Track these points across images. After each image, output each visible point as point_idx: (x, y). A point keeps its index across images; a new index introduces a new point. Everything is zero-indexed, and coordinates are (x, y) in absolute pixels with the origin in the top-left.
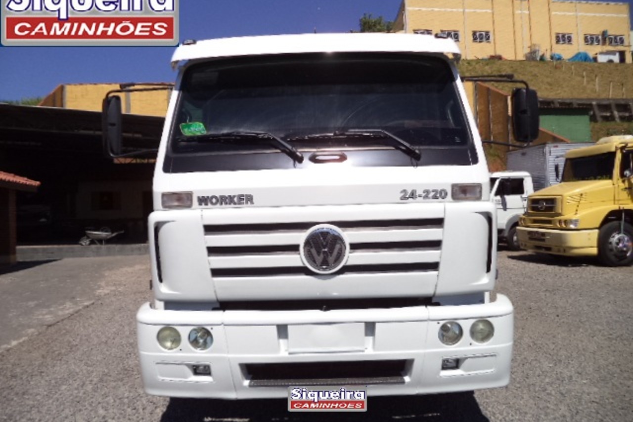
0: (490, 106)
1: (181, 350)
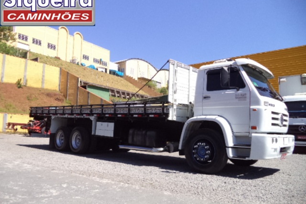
0: (68, 81)
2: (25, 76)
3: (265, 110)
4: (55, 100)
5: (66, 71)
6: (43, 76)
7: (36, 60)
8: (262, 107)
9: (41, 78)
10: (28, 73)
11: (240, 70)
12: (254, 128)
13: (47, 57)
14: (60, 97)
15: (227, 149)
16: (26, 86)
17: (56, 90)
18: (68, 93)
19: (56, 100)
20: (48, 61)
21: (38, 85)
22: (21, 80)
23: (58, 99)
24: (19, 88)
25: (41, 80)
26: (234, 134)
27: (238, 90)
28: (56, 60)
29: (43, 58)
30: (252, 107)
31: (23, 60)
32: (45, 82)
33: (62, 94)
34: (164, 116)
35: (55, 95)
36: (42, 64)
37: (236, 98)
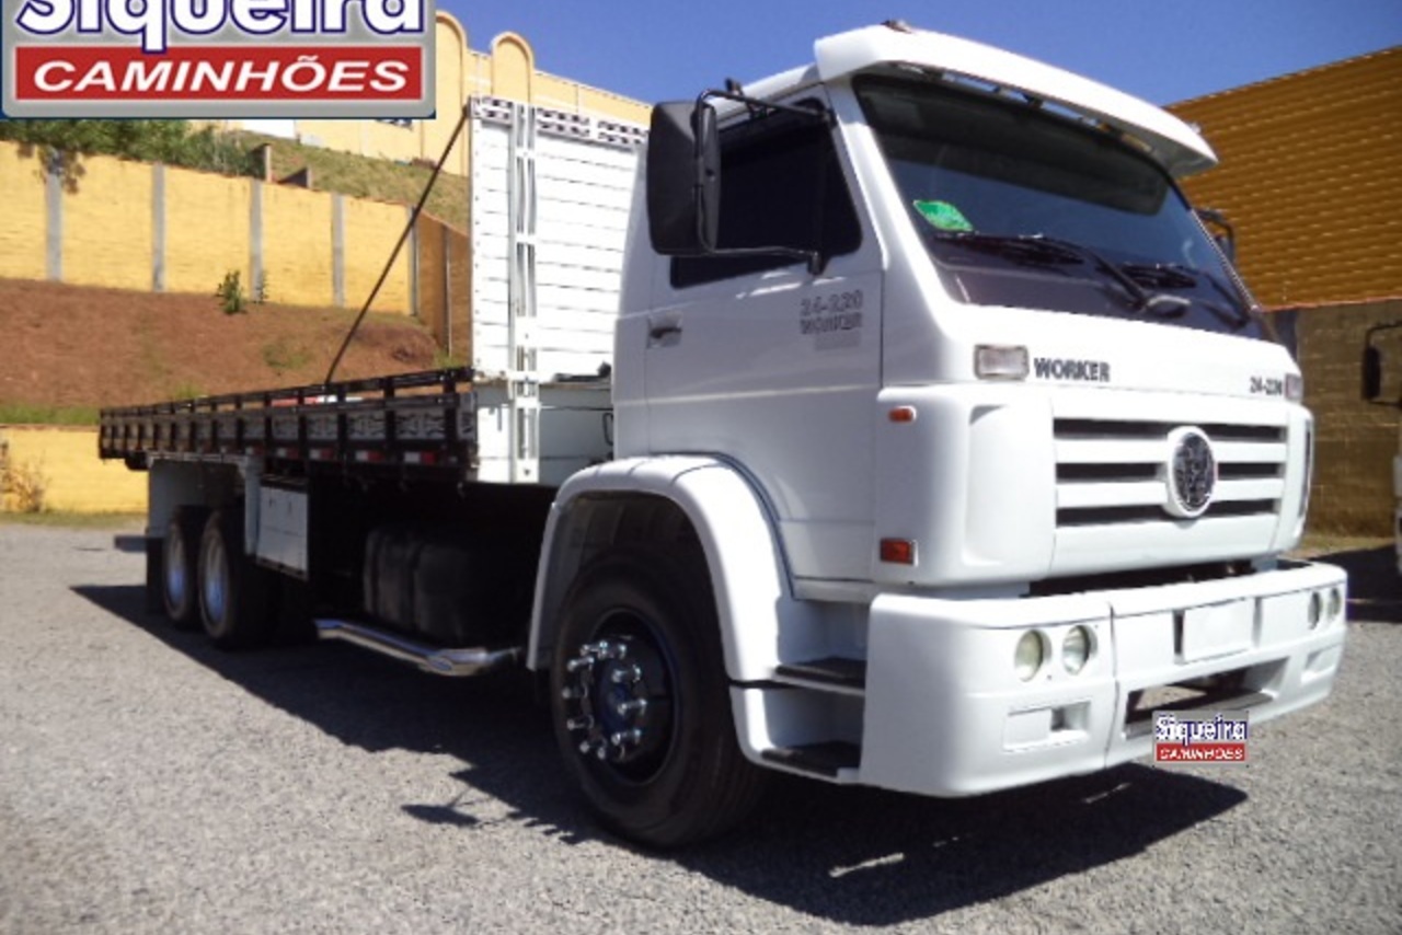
0: (448, 266)
1: (1049, 677)
2: (255, 259)
3: (979, 412)
4: (393, 360)
5: (436, 223)
6: (337, 252)
7: (298, 179)
8: (957, 391)
9: (327, 261)
10: (265, 244)
11: (834, 123)
12: (896, 551)
13: (373, 164)
14: (413, 345)
15: (733, 691)
16: (261, 303)
17: (398, 315)
18: (451, 322)
19: (396, 357)
20: (373, 181)
21: (319, 296)
22: (237, 274)
23: (406, 354)
24: (230, 312)
25: (329, 272)
26: (798, 585)
27: (818, 270)
28: (412, 175)
29: (353, 172)
30: (889, 393)
31: (241, 184)
32: (347, 277)
33: (428, 330)
34: (454, 459)
35: (392, 334)
36: (325, 198)
37: (807, 327)
